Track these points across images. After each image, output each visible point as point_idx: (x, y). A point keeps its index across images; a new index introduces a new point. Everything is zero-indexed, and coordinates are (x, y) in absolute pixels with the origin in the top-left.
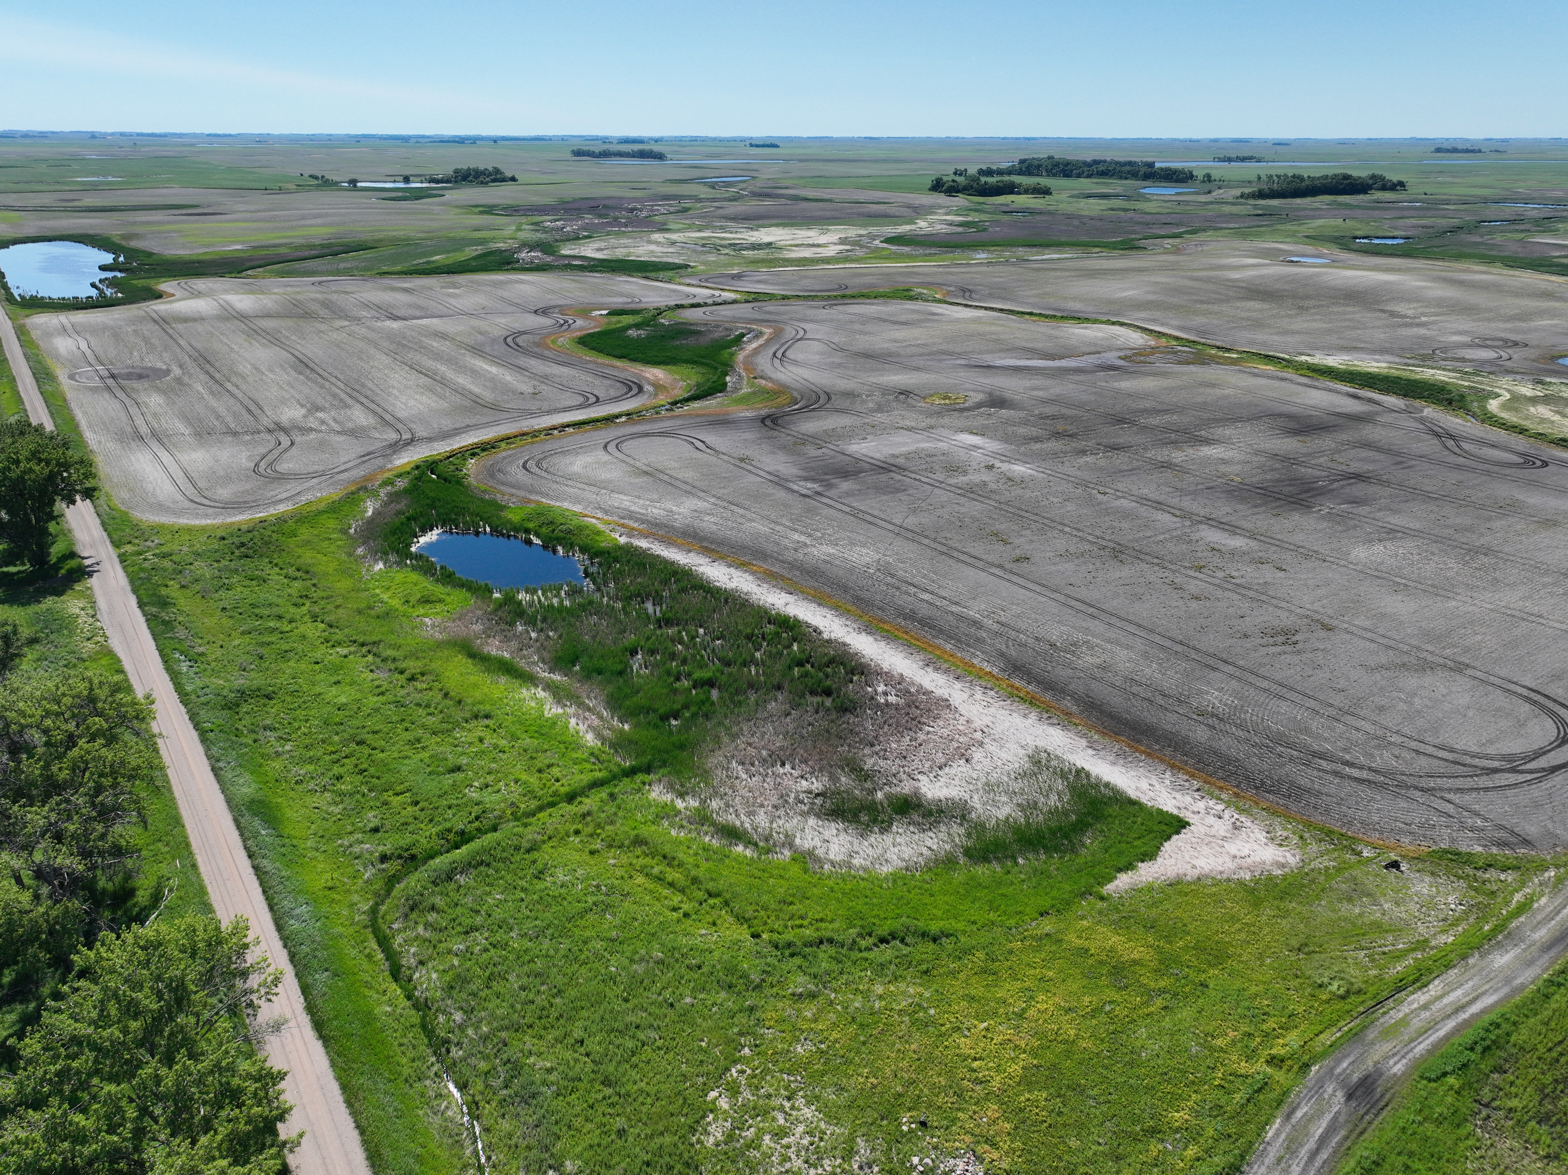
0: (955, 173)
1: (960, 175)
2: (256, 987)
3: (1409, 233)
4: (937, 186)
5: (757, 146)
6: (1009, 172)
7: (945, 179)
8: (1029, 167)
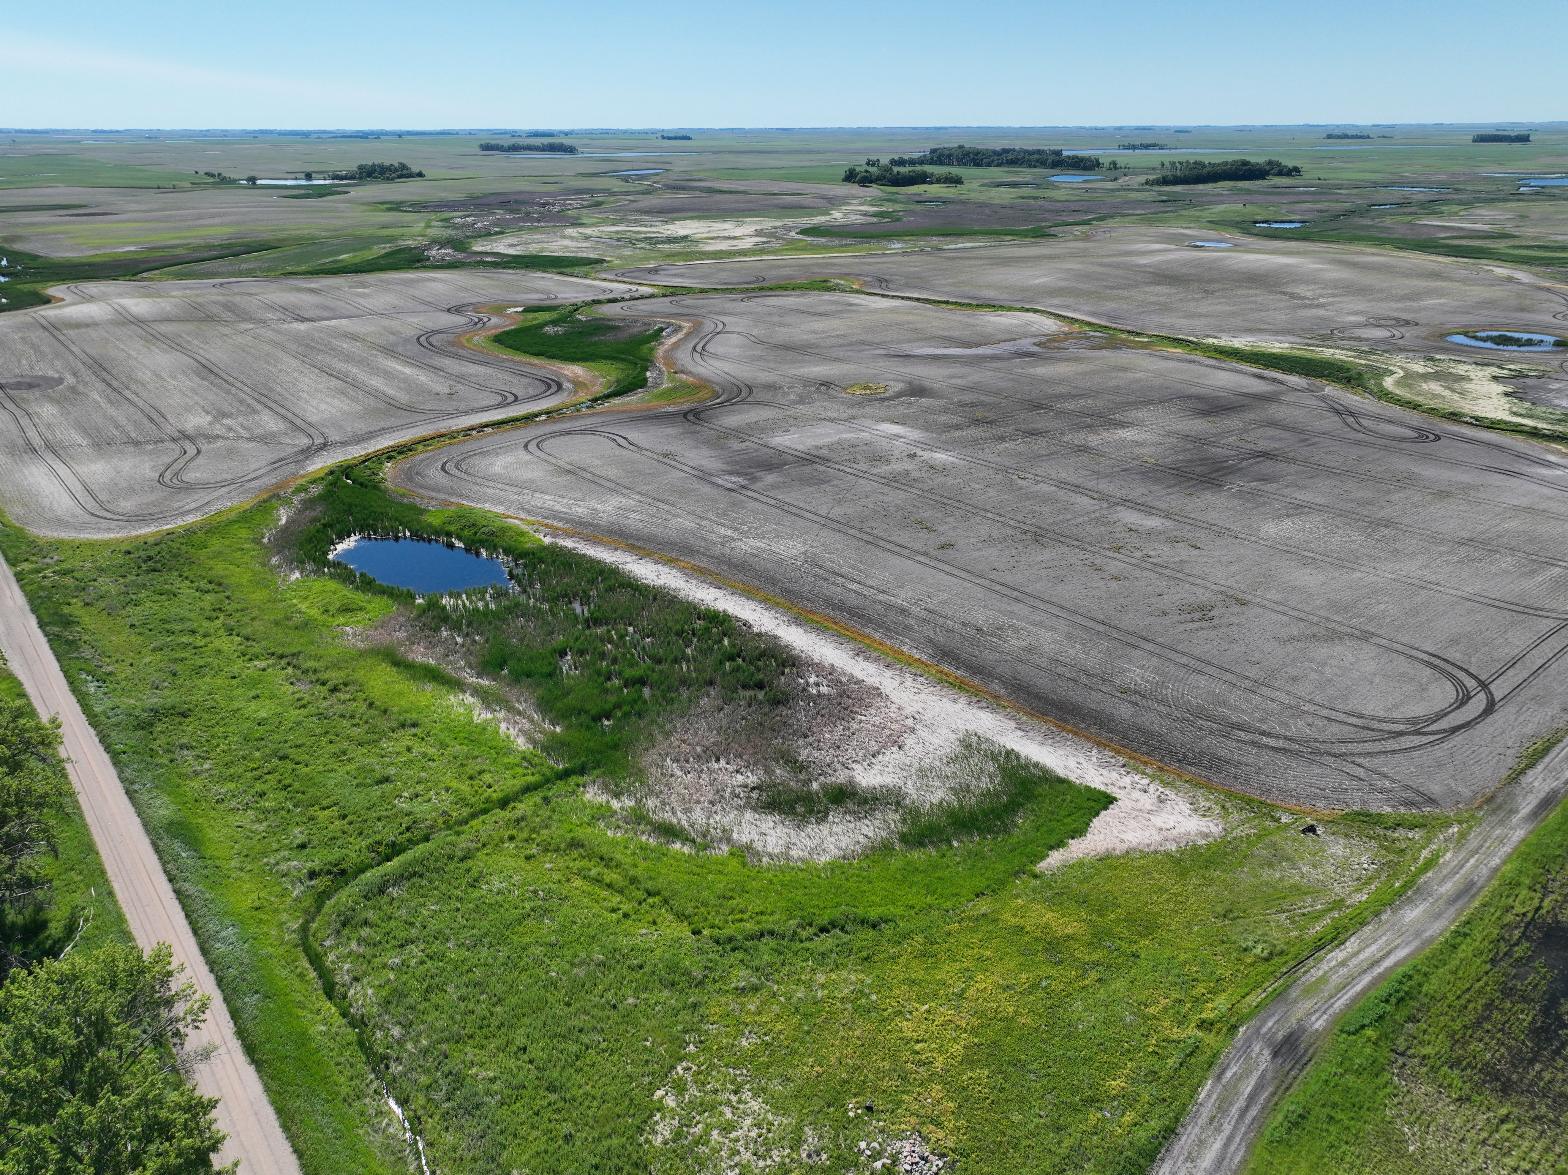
0: (868, 164)
1: (873, 165)
2: (182, 1015)
3: (1306, 218)
4: (851, 177)
5: (669, 138)
6: (921, 162)
7: (858, 169)
8: (940, 157)
